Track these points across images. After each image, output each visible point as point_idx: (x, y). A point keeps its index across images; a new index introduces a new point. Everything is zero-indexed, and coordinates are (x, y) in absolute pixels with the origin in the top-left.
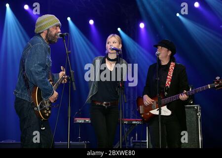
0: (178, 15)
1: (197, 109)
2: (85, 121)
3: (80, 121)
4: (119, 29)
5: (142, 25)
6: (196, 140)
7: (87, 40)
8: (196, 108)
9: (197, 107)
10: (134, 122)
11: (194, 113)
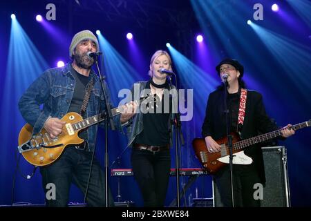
0: (249, 22)
1: (282, 152)
2: (126, 172)
3: (119, 173)
4: (168, 45)
5: (200, 39)
6: (281, 195)
7: (124, 61)
8: (280, 150)
9: (282, 149)
10: (194, 173)
11: (278, 157)
